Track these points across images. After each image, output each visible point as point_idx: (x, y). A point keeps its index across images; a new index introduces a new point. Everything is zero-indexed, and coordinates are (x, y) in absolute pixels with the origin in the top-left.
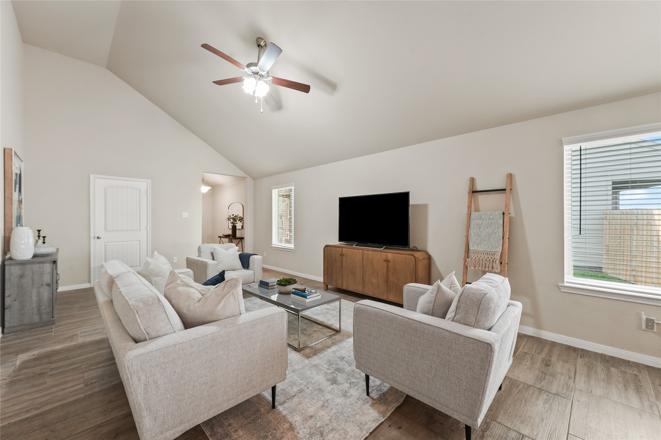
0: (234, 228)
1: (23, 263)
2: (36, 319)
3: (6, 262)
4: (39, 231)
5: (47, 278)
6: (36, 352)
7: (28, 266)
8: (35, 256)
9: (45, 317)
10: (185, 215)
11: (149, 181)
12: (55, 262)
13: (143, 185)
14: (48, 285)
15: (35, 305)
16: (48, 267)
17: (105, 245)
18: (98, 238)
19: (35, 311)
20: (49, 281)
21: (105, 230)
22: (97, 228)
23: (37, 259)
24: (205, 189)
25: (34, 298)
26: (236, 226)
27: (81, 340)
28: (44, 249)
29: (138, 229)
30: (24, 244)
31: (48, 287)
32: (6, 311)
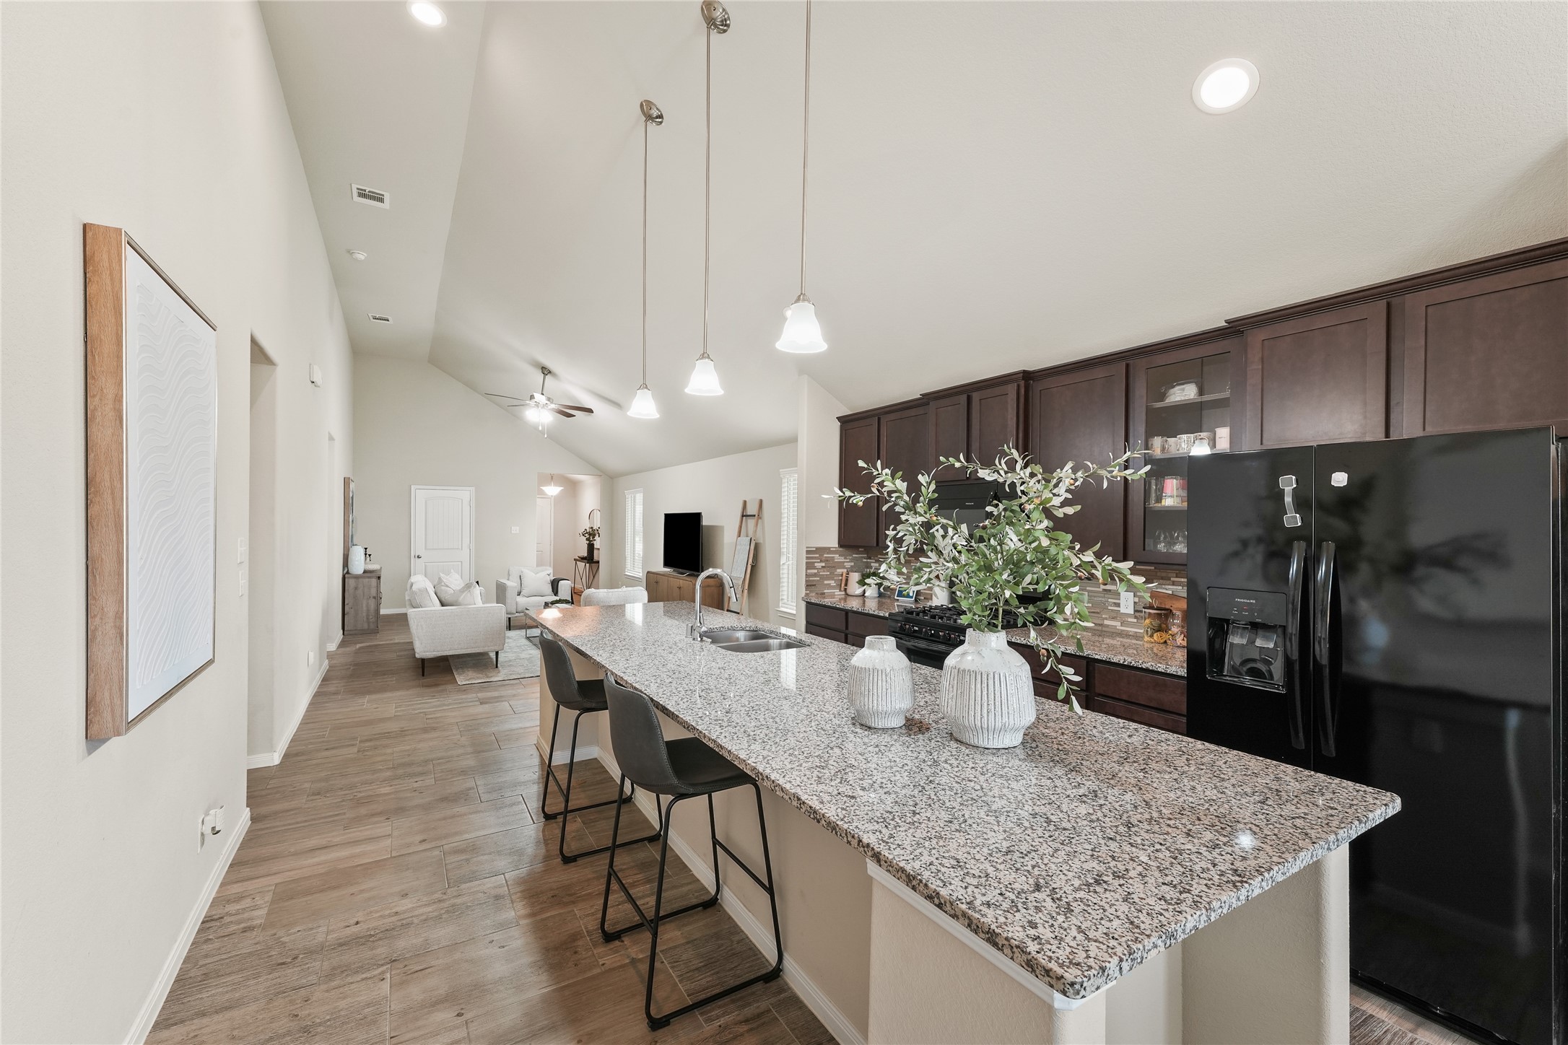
0: (591, 547)
1: (357, 577)
2: (366, 626)
3: (346, 576)
4: (366, 549)
5: (373, 592)
6: (368, 644)
7: (360, 580)
8: (365, 572)
9: (372, 626)
10: (515, 530)
11: (473, 489)
12: (379, 578)
13: (466, 494)
14: (374, 598)
15: (364, 614)
16: (374, 581)
17: (426, 566)
18: (418, 557)
19: (365, 619)
20: (375, 595)
21: (426, 549)
22: (418, 548)
23: (366, 575)
24: (553, 490)
25: (365, 609)
26: (593, 544)
27: (396, 641)
28: (371, 567)
29: (460, 547)
30: (358, 561)
31: (374, 600)
32: (346, 616)
